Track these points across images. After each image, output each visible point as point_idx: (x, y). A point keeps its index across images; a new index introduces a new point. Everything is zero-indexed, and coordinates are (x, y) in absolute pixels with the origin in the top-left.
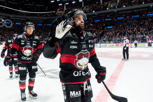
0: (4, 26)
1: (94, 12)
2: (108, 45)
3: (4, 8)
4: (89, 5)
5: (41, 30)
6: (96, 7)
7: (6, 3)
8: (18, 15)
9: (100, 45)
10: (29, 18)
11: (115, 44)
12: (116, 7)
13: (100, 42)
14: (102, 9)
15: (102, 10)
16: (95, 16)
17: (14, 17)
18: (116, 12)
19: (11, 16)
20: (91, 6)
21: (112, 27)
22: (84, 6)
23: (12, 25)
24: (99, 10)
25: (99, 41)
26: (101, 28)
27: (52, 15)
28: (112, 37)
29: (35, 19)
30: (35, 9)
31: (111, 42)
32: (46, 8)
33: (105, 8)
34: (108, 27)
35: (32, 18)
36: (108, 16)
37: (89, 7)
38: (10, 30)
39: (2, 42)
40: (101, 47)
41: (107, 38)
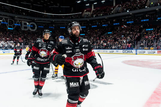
0: (29, 30)
1: (128, 11)
2: (147, 51)
3: (29, 11)
4: (122, 3)
5: (65, 33)
6: (131, 5)
7: (31, 6)
8: (42, 17)
9: (136, 52)
10: (53, 21)
11: (156, 51)
12: (159, 4)
13: (136, 48)
14: (138, 7)
15: (138, 9)
16: (129, 17)
17: (38, 20)
18: (159, 11)
19: (36, 19)
20: (125, 4)
21: (152, 29)
22: (116, 5)
23: (36, 28)
24: (135, 9)
25: (135, 46)
26: (137, 30)
27: (78, 16)
28: (152, 42)
29: (60, 21)
30: (60, 11)
31: (151, 48)
32: (71, 10)
33: (143, 6)
34: (147, 30)
35: (56, 21)
36: (147, 16)
37: (122, 6)
38: (34, 33)
39: (26, 46)
40: (138, 53)
41: (145, 42)
